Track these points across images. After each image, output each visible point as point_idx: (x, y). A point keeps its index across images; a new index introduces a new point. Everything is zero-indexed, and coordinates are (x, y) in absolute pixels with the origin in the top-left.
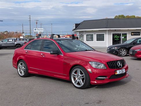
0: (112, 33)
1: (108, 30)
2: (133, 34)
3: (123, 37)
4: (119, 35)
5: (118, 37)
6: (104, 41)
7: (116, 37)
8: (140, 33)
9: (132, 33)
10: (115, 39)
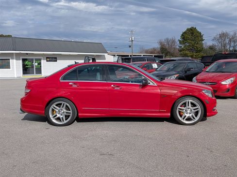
0: (21, 58)
1: (16, 53)
2: (48, 60)
3: (37, 64)
4: (32, 60)
5: (30, 63)
6: (11, 69)
7: (26, 63)
8: (56, 58)
9: (47, 58)
10: (27, 67)
